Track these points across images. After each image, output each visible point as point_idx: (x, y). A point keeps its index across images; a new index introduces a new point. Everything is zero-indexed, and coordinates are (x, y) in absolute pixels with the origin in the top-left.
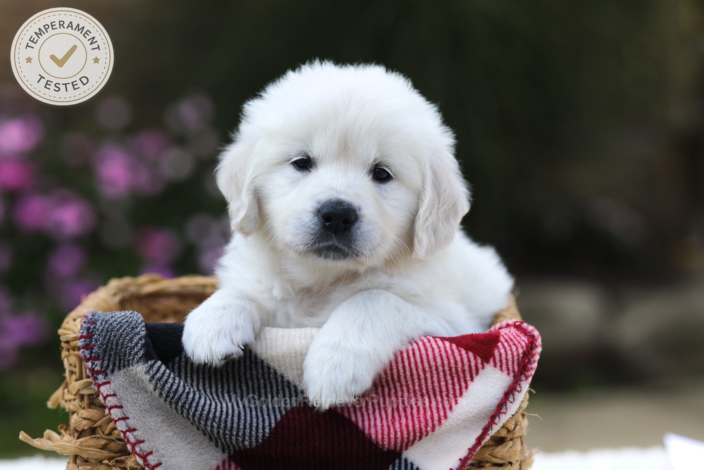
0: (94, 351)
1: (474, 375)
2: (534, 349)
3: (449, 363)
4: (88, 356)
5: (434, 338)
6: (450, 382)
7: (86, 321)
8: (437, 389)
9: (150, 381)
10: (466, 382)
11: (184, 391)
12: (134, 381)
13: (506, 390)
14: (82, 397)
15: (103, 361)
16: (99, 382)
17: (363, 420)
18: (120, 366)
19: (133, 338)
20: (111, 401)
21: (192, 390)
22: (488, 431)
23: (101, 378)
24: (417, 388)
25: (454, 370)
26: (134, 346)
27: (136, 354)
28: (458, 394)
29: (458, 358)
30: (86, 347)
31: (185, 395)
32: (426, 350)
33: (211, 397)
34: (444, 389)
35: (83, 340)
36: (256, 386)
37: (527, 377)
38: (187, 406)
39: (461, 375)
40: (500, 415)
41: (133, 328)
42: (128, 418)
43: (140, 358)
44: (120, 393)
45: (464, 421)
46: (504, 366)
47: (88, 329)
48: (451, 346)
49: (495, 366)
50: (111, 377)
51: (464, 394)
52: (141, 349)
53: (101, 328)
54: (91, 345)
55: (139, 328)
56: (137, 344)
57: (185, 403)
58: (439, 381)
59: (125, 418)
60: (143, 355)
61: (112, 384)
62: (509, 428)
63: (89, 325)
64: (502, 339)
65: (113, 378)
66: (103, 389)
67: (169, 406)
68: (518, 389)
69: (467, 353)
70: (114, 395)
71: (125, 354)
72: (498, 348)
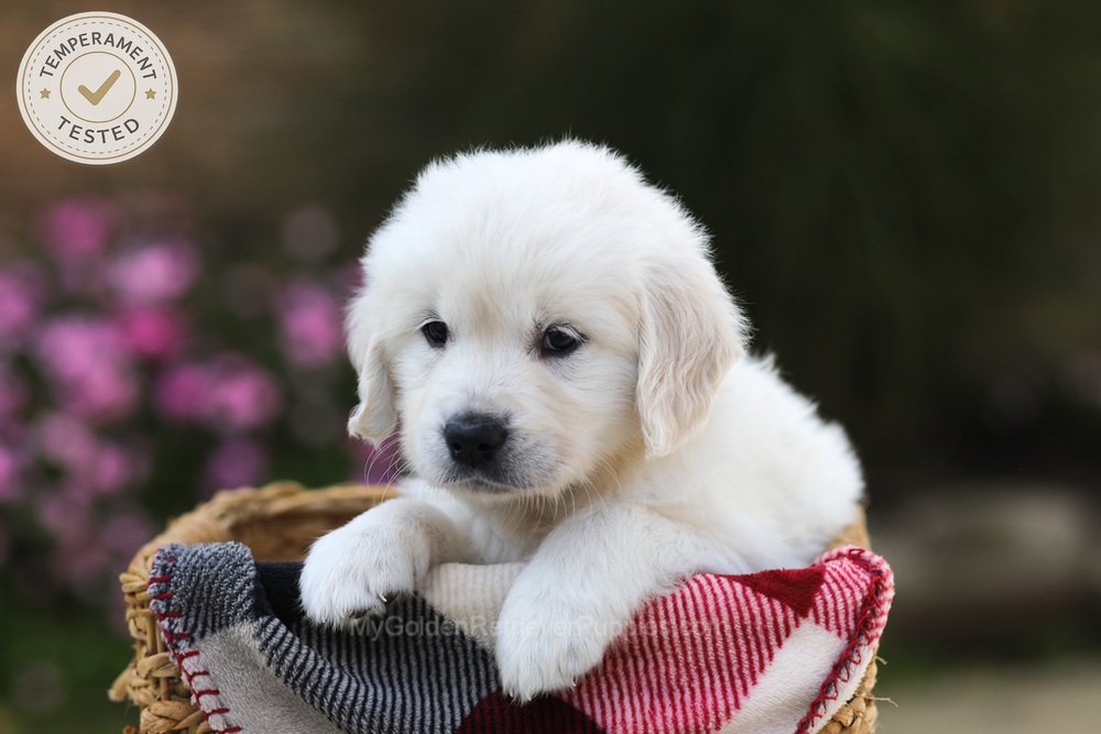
0: (173, 602)
1: (783, 637)
2: (881, 592)
3: (742, 618)
4: (163, 610)
5: (717, 576)
6: (744, 649)
7: (161, 555)
8: (723, 661)
9: (262, 650)
10: (769, 648)
11: (315, 667)
12: (237, 651)
13: (836, 660)
14: (157, 682)
15: (188, 618)
16: (181, 652)
17: (604, 713)
18: (213, 626)
19: (235, 580)
20: (200, 683)
21: (328, 666)
22: (807, 728)
23: (184, 646)
24: (690, 659)
25: (749, 630)
26: (237, 594)
27: (240, 606)
28: (757, 669)
29: (756, 610)
30: (160, 596)
31: (316, 674)
32: (704, 597)
33: (359, 677)
34: (734, 660)
35: (155, 584)
36: (432, 659)
37: (870, 640)
38: (319, 692)
39: (762, 637)
40: (827, 701)
41: (236, 566)
42: (227, 710)
43: (247, 612)
44: (215, 669)
45: (768, 712)
46: (832, 623)
47: (164, 567)
48: (744, 591)
49: (817, 622)
50: (200, 644)
51: (767, 668)
52: (248, 598)
53: (183, 565)
54: (169, 592)
55: (245, 566)
56: (241, 590)
57: (316, 686)
58: (726, 648)
59: (223, 711)
60: (251, 606)
61: (202, 655)
62: (844, 722)
63: (165, 562)
64: (827, 577)
65: (202, 645)
66: (187, 663)
67: (292, 691)
68: (856, 658)
69: (770, 601)
70: (206, 673)
71: (222, 607)
72: (821, 592)
